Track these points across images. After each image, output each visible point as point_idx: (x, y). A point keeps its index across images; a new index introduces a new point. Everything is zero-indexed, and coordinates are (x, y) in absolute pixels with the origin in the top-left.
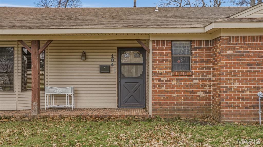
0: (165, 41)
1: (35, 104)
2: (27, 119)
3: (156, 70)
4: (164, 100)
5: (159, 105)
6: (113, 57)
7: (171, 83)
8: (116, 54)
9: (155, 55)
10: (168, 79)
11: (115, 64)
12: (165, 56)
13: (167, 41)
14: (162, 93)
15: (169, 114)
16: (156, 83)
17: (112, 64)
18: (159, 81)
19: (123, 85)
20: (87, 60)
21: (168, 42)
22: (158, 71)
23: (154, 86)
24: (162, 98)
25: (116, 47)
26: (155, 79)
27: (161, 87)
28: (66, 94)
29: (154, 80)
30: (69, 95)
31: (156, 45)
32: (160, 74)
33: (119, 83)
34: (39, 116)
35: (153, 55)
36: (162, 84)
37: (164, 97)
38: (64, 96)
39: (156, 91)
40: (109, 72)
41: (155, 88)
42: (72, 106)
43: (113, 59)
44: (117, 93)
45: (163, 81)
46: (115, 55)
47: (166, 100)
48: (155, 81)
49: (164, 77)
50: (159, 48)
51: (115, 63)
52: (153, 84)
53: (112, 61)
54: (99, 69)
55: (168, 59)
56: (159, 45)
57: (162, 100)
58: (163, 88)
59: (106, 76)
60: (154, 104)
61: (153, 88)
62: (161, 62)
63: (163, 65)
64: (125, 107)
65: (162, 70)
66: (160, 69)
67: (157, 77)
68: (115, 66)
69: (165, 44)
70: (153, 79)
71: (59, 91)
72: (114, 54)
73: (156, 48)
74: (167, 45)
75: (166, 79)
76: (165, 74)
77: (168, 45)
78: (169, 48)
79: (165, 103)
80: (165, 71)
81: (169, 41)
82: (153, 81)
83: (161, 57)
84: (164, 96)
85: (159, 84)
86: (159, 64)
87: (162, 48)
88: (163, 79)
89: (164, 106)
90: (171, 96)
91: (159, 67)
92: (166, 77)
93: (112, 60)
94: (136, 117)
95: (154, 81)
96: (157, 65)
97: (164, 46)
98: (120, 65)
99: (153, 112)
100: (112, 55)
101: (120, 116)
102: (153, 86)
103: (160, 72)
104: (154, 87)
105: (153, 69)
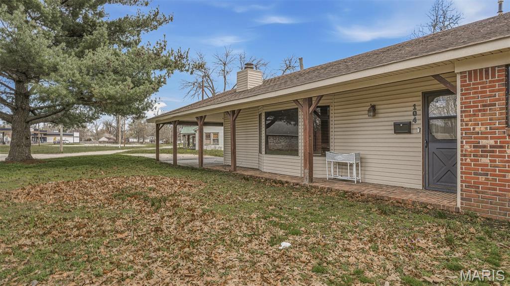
0: (490, 68)
1: (307, 171)
2: (298, 186)
3: (468, 126)
4: (487, 184)
5: (476, 192)
6: (415, 109)
7: (505, 151)
8: (420, 103)
9: (466, 98)
10: (496, 142)
11: (419, 120)
12: (490, 97)
13: (493, 68)
14: (482, 170)
15: (499, 213)
16: (469, 150)
17: (415, 120)
18: (474, 147)
19: (433, 153)
20: (377, 116)
21: (497, 69)
22: (474, 129)
23: (465, 155)
24: (482, 179)
25: (420, 91)
26: (467, 142)
27: (480, 159)
28: (348, 162)
29: (464, 144)
30: (351, 164)
31: (467, 79)
32: (478, 133)
33: (427, 149)
34: (310, 186)
35: (462, 99)
36: (481, 152)
37: (488, 178)
38: (346, 164)
39: (470, 164)
40: (410, 132)
41: (466, 160)
42: (355, 178)
43: (416, 112)
44: (423, 165)
45: (485, 147)
46: (418, 106)
47: (491, 184)
48: (467, 147)
49: (486, 138)
50: (474, 84)
51: (419, 117)
52: (462, 151)
53: (414, 115)
54: (393, 128)
55: (497, 103)
56: (476, 79)
57: (481, 183)
58: (486, 160)
59: (404, 138)
60: (464, 188)
61: (462, 160)
62: (480, 111)
63: (483, 115)
64: (437, 190)
65: (482, 124)
66: (478, 123)
67: (472, 139)
68: (420, 122)
69: (488, 74)
70: (462, 142)
71: (340, 158)
72: (416, 103)
73: (469, 85)
74: (493, 76)
75: (492, 142)
76: (490, 133)
77: (497, 75)
78: (498, 81)
79: (489, 189)
80: (488, 126)
81: (499, 67)
82: (462, 147)
83: (479, 102)
84: (487, 175)
85: (475, 151)
86: (475, 114)
87: (483, 83)
88: (483, 142)
89: (487, 196)
90: (505, 176)
91: (475, 120)
92: (492, 138)
93: (413, 113)
94: (428, 207)
95: (464, 147)
96: (470, 116)
97: (487, 78)
98: (427, 120)
99: (462, 204)
100: (414, 105)
101: (403, 200)
102: (462, 155)
103: (477, 130)
104: (464, 158)
105: (462, 125)
